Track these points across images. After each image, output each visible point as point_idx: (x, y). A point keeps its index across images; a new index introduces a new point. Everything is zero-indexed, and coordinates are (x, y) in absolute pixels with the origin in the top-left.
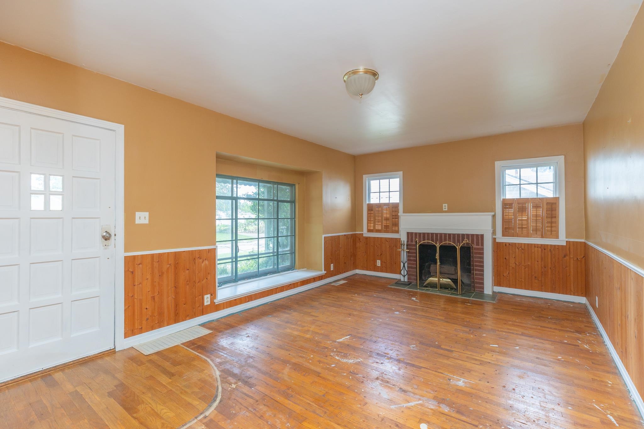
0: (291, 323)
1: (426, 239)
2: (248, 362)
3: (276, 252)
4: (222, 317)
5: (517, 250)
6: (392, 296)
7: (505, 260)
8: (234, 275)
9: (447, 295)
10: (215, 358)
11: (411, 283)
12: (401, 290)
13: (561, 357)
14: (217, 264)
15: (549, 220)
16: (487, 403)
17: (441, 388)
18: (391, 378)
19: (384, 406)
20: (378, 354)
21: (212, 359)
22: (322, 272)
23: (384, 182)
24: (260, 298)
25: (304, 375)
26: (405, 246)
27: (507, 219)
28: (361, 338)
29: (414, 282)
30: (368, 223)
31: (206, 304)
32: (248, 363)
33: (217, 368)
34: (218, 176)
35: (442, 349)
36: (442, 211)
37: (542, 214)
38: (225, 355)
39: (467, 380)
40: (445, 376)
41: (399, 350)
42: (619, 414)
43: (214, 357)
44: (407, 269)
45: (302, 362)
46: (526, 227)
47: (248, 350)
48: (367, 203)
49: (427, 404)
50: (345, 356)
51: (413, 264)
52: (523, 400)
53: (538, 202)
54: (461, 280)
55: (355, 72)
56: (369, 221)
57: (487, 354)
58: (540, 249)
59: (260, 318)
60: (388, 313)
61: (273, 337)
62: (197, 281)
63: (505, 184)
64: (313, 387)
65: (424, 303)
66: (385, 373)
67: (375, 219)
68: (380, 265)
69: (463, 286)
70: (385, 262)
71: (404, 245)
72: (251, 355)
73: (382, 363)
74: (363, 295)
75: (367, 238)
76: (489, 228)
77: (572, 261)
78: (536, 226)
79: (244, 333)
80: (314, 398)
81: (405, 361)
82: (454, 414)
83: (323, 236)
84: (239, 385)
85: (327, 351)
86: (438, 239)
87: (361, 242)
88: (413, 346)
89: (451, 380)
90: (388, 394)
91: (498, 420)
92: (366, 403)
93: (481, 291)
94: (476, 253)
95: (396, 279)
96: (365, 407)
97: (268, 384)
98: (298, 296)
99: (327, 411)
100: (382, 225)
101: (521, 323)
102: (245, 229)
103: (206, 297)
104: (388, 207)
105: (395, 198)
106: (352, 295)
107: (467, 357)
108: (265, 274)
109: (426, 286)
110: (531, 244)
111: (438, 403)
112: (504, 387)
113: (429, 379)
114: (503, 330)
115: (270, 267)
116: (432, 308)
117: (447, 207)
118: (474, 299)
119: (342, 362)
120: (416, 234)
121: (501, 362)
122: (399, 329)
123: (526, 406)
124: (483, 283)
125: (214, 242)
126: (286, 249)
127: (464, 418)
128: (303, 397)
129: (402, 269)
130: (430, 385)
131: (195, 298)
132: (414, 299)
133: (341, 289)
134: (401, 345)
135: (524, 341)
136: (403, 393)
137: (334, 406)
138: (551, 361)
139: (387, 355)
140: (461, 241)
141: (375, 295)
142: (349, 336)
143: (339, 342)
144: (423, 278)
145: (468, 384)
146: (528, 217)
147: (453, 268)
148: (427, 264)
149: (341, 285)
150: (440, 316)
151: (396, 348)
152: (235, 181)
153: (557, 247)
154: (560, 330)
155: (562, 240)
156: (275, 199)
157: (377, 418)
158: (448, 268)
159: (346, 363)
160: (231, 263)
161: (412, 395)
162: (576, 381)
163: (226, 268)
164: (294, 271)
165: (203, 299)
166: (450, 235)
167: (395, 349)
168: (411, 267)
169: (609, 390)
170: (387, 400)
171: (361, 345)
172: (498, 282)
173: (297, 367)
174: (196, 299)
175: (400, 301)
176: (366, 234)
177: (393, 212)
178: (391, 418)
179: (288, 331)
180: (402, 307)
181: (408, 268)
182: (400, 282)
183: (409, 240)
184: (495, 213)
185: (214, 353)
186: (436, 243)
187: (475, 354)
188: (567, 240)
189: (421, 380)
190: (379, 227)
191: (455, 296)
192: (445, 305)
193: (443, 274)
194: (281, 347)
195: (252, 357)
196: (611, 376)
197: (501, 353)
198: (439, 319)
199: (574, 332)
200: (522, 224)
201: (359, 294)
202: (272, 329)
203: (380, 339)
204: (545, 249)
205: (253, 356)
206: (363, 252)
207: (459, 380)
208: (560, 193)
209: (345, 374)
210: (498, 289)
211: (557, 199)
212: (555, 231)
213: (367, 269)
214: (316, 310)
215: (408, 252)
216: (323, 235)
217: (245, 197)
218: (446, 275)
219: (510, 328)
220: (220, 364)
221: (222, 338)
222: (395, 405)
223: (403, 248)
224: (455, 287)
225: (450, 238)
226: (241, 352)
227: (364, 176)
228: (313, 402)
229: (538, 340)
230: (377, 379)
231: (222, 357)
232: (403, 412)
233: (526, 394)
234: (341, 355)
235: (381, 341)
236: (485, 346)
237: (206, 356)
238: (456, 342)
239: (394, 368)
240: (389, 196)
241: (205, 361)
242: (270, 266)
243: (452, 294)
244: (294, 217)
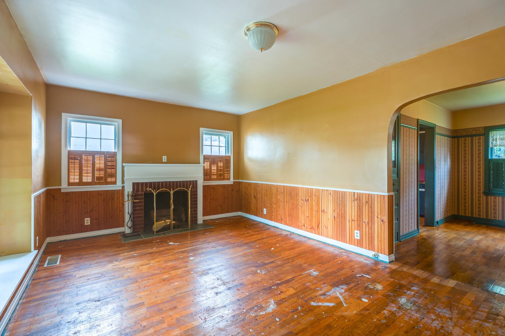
11: (138, 233)
15: (226, 169)
22: (33, 253)
29: (140, 231)
30: (69, 175)
36: (161, 162)
37: (223, 166)
46: (216, 174)
48: (67, 149)
51: (139, 214)
53: (221, 158)
56: (71, 172)
63: (203, 144)
67: (81, 170)
68: (89, 224)
70: (98, 218)
71: (131, 196)
75: (67, 194)
76: (201, 175)
77: (235, 193)
78: (220, 173)
83: (32, 195)
87: (57, 200)
93: (196, 223)
100: (93, 177)
105: (109, 147)
110: (218, 185)
117: (166, 159)
120: (142, 183)
124: (197, 217)
146: (216, 167)
153: (229, 186)
155: (231, 181)
168: (137, 217)
172: (205, 213)
176: (66, 188)
177: (108, 162)
181: (133, 219)
183: (134, 191)
186: (171, 190)
188: (234, 181)
190: (88, 179)
193: (163, 217)
200: (214, 172)
204: (224, 187)
208: (231, 154)
210: (206, 218)
211: (229, 157)
212: (229, 176)
215: (134, 203)
218: (166, 217)
223: (130, 199)
227: (63, 114)
240: (101, 144)
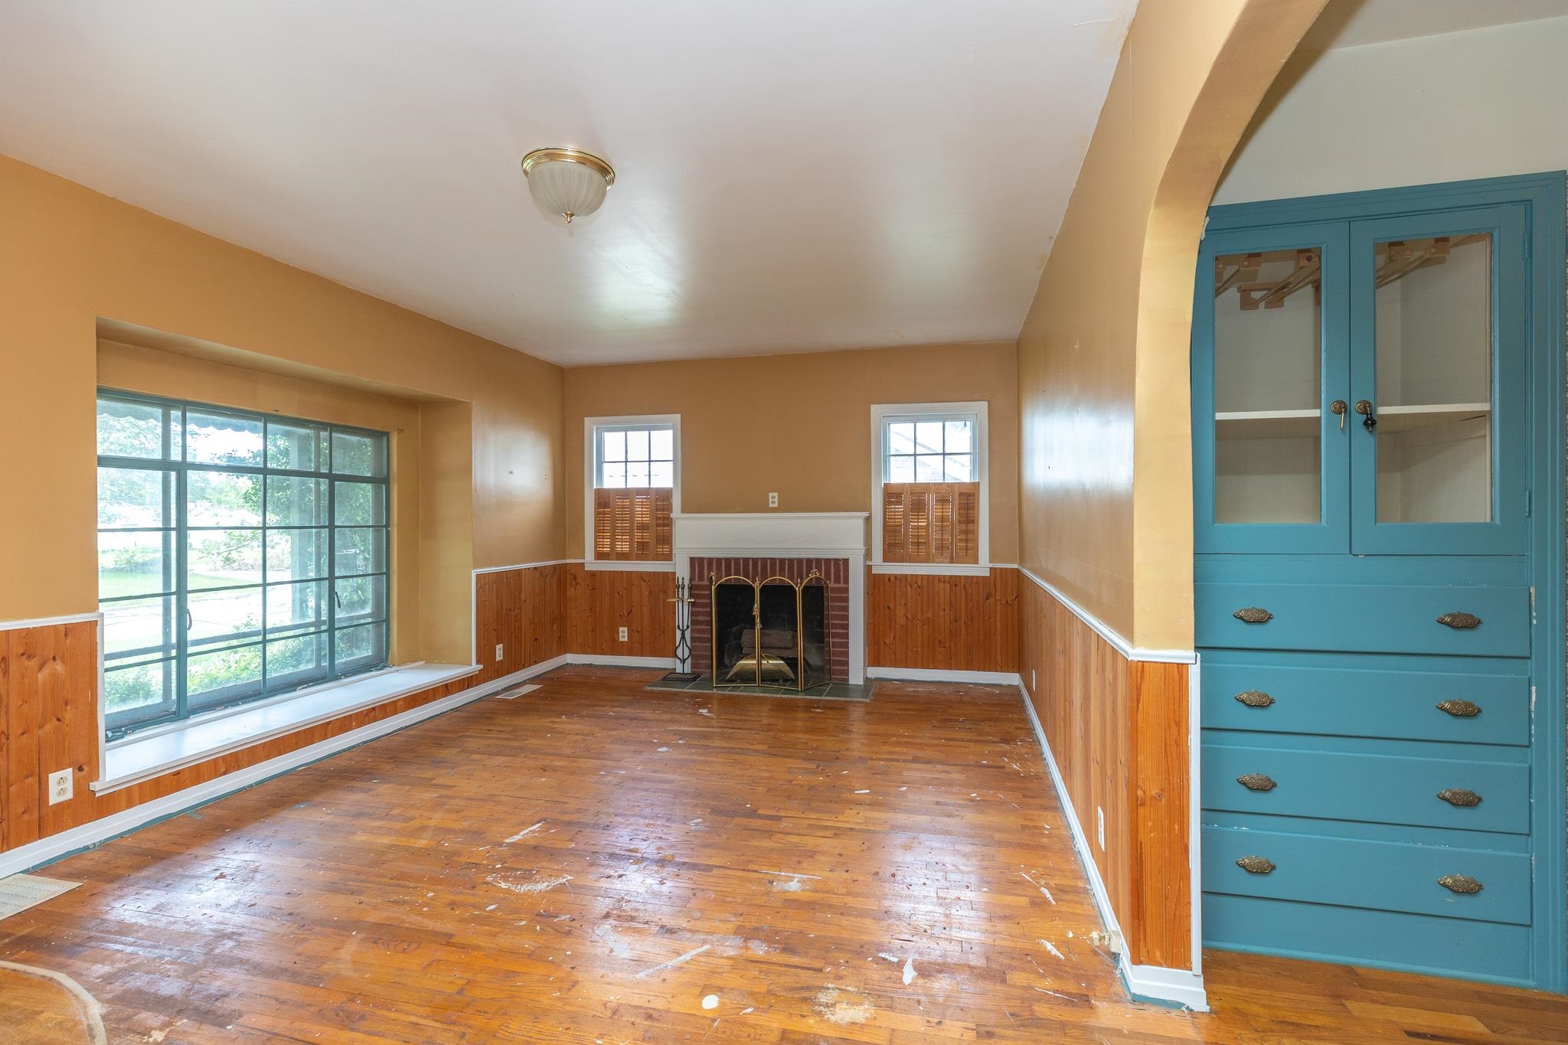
0: (372, 814)
1: (733, 573)
2: (217, 951)
3: (325, 621)
4: (125, 833)
5: (909, 588)
6: (654, 710)
7: (887, 610)
8: (174, 697)
9: (776, 695)
10: (87, 965)
11: (698, 676)
12: (677, 694)
13: (975, 795)
14: (100, 670)
15: (963, 527)
16: (843, 915)
17: (753, 905)
18: (642, 907)
19: (621, 979)
20: (612, 856)
21: (75, 973)
22: (470, 668)
23: (638, 438)
24: (268, 757)
25: (404, 951)
26: (686, 590)
27: (893, 526)
28: (570, 823)
29: (705, 673)
30: (596, 537)
31: (54, 799)
32: (216, 956)
33: (94, 996)
34: (103, 392)
35: (760, 817)
36: (766, 509)
37: (952, 518)
38: (129, 949)
39: (805, 876)
40: (761, 876)
41: (663, 836)
42: (1058, 882)
43: (85, 961)
44: (689, 645)
45: (398, 915)
46: (925, 543)
47: (218, 916)
48: (595, 487)
49: (719, 950)
50: (527, 877)
51: (703, 631)
52: (910, 892)
53: (945, 493)
54: (804, 658)
55: (552, 155)
56: (598, 531)
57: (847, 812)
58: (948, 586)
59: (268, 816)
60: (640, 753)
61: (308, 865)
62: (16, 728)
63: (889, 452)
64: (431, 977)
65: (725, 719)
66: (626, 898)
67: (614, 528)
68: (626, 639)
69: (810, 673)
70: (640, 629)
71: (683, 589)
72: (230, 930)
73: (621, 876)
74: (582, 717)
75: (593, 574)
76: (860, 545)
77: (999, 607)
78: (942, 539)
79: (207, 869)
80: (429, 1007)
81: (677, 859)
82: (777, 957)
83: (473, 571)
84: (178, 1029)
85: (476, 874)
86: (758, 572)
87: (578, 586)
88: (696, 821)
89: (775, 883)
90: (632, 946)
91: (862, 947)
92: (576, 983)
93: (843, 680)
94: (834, 599)
95: (666, 669)
96: (571, 993)
97: (284, 1002)
98: (396, 738)
99: (467, 1031)
100: (631, 541)
101: (913, 737)
102: (227, 559)
103: (53, 778)
104: (647, 499)
105: (664, 478)
106: (552, 719)
107: (810, 825)
108: (289, 686)
109: (731, 681)
110: (934, 577)
111: (744, 941)
112: (877, 874)
113: (729, 890)
114: (880, 756)
115: (307, 666)
116: (742, 729)
117: (776, 500)
118: (829, 698)
119: (517, 894)
120: (710, 560)
121: (874, 824)
122: (666, 786)
123: (912, 905)
124: (846, 663)
125: (92, 602)
126: (363, 612)
127: (796, 960)
128: (397, 1011)
129: (677, 645)
130: (730, 902)
131: (9, 786)
132: (704, 711)
133: (525, 706)
134: (668, 824)
135: (917, 773)
136: (667, 936)
137: (487, 1013)
138: (960, 806)
139: (634, 854)
140: (805, 576)
141: (611, 714)
142: (538, 825)
143: (510, 845)
144: (727, 661)
145: (809, 883)
146: (928, 522)
147: (789, 634)
148: (734, 629)
149: (524, 696)
150: (758, 743)
151: (655, 832)
152: (176, 414)
153: (975, 580)
154: (976, 741)
155: (982, 567)
156: (324, 470)
157: (601, 1012)
158: (778, 636)
159: (529, 894)
160: (161, 663)
161: (689, 935)
162: (997, 836)
163: (147, 679)
164: (387, 670)
165: (43, 787)
166: (782, 561)
167: (654, 835)
168: (700, 639)
169: (1045, 840)
170: (627, 961)
171: (570, 840)
172: (875, 658)
173: (383, 934)
174: (12, 789)
175: (672, 721)
176: (591, 563)
177: (657, 510)
178: (637, 1004)
179: (361, 838)
180: (676, 733)
181: (691, 642)
182: (673, 676)
183: (695, 576)
184: (871, 514)
185: (85, 948)
186: (754, 582)
187: (825, 816)
188: (991, 565)
189: (710, 897)
190: (623, 547)
191: (792, 696)
192: (771, 717)
193: (767, 649)
194: (334, 889)
195: (230, 936)
196: (1049, 814)
197: (874, 805)
198: (755, 751)
199: (998, 742)
200: (918, 536)
201: (570, 715)
202: (306, 842)
203: (619, 819)
204: (956, 586)
205: (235, 930)
206: (585, 610)
207: (791, 879)
208: (980, 476)
209: (523, 923)
210: (875, 672)
211: (976, 486)
212: (973, 549)
213: (594, 651)
214: (450, 770)
215: (693, 604)
216: (474, 568)
217: (224, 463)
218: (774, 651)
219: (893, 749)
220: (108, 979)
221: (120, 897)
222: (648, 968)
223: (680, 596)
224: (793, 677)
225: (782, 569)
226: (193, 926)
227: (587, 420)
228: (426, 1017)
229: (940, 767)
230: (607, 916)
231: (119, 955)
232: (664, 980)
233: (914, 880)
234: (515, 877)
235: (621, 823)
236: (846, 795)
237: (48, 965)
238: (789, 797)
239: (649, 881)
240: (649, 472)
241: (48, 984)
242: (308, 661)
243: (787, 691)
244: (384, 524)
